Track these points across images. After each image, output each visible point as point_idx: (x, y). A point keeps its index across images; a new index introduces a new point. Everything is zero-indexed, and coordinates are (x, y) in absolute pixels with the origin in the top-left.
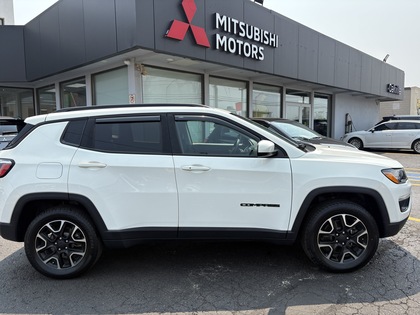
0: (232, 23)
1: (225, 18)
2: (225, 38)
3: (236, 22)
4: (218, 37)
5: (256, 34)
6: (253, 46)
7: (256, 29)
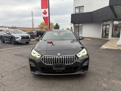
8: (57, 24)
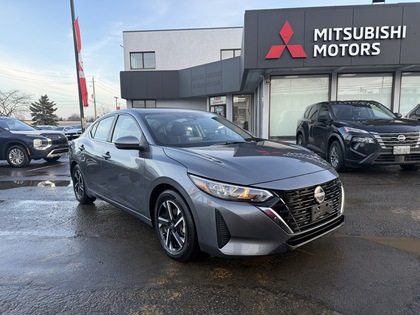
0: (334, 33)
1: (325, 31)
2: (324, 47)
3: (338, 30)
4: (316, 47)
5: (367, 33)
6: (363, 45)
7: (367, 28)
8: (44, 98)
